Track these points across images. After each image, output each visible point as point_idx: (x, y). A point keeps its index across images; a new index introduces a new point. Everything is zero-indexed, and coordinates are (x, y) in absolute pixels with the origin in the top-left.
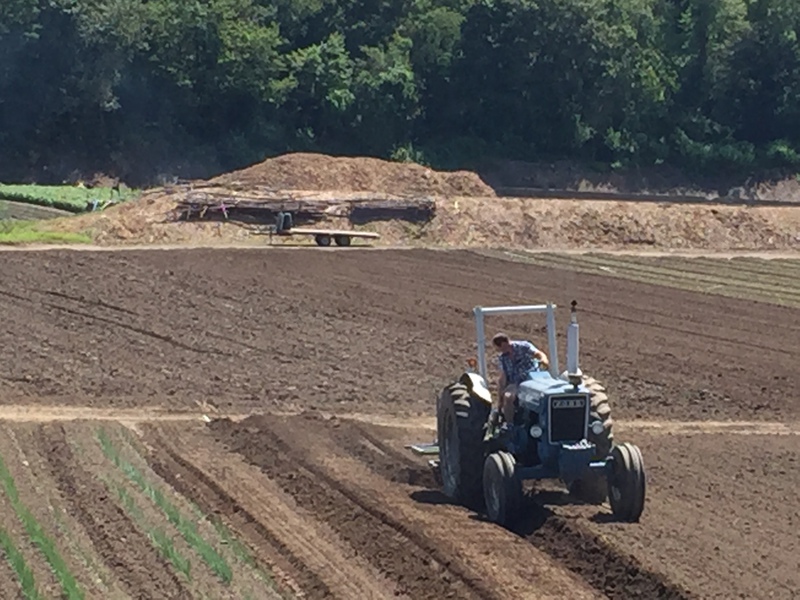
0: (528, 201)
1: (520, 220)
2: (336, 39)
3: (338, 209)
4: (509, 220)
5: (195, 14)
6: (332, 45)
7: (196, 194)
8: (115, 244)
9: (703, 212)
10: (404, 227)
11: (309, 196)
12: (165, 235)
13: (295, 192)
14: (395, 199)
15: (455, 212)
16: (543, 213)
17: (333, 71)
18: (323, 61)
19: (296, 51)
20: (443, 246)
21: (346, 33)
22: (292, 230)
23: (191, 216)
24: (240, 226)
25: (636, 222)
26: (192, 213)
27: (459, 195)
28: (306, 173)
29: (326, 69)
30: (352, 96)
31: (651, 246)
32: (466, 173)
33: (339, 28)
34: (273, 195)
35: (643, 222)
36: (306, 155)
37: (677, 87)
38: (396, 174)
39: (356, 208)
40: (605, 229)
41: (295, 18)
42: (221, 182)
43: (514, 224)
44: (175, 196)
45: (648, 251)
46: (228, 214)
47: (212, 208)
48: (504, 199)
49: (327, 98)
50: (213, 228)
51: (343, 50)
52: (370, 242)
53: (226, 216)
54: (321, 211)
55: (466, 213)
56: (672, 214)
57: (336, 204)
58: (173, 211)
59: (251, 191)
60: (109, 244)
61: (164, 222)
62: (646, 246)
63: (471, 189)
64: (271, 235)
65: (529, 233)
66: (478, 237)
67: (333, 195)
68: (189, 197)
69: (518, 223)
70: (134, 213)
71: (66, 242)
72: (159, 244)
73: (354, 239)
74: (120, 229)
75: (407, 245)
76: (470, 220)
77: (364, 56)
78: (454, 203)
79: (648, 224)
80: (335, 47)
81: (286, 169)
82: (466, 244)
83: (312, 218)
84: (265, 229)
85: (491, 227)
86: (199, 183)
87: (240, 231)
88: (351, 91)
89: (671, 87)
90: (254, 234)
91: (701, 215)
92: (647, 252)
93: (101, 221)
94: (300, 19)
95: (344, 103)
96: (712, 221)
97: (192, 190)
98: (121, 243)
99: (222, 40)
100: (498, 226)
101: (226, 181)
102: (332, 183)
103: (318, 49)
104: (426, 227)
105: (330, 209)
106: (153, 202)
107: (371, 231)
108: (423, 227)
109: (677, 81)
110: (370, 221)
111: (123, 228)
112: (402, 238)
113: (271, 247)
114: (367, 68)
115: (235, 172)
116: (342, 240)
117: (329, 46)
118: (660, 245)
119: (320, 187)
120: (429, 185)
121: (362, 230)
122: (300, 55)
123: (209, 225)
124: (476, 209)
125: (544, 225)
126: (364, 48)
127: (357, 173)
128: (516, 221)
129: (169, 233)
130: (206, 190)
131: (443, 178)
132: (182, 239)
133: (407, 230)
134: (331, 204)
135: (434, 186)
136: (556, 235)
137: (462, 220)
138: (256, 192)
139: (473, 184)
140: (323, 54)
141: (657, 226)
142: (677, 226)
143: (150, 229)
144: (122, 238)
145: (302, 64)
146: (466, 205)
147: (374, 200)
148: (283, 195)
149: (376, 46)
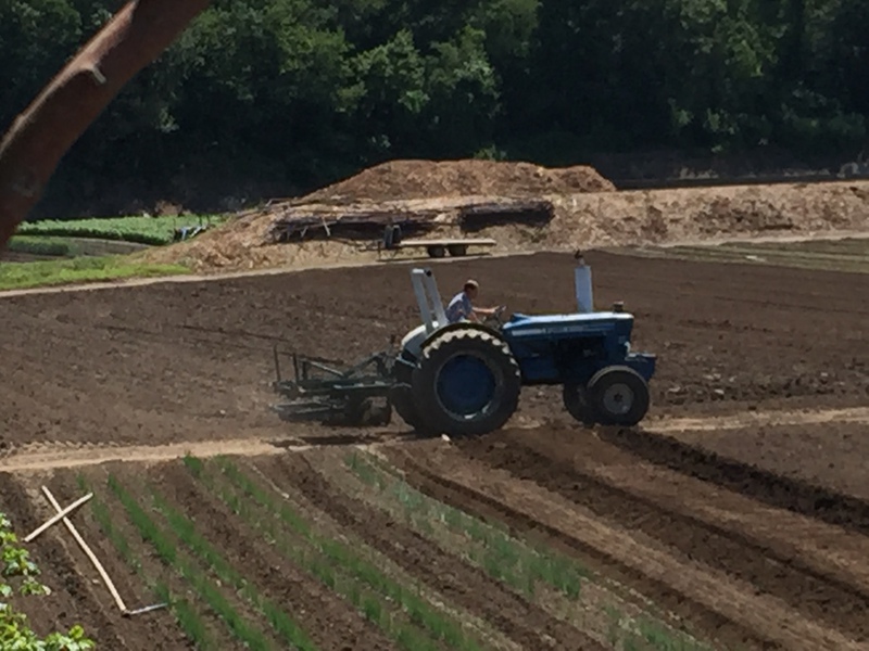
0: (652, 193)
1: (645, 214)
2: (404, 37)
3: (449, 216)
4: (634, 215)
5: (250, 22)
6: (401, 44)
7: (294, 211)
8: (213, 273)
9: (841, 190)
10: (522, 231)
11: (416, 205)
12: (265, 259)
13: (401, 202)
14: (507, 201)
15: (574, 210)
16: (669, 204)
17: (403, 72)
18: (392, 62)
19: (362, 53)
20: (566, 248)
21: (413, 29)
22: (403, 243)
23: (291, 236)
24: (345, 243)
25: (771, 206)
26: (291, 233)
27: (576, 192)
28: (409, 181)
29: (396, 70)
30: (426, 97)
31: (790, 231)
32: (581, 168)
33: (406, 24)
34: (376, 207)
35: (778, 206)
36: (407, 162)
37: (774, 60)
38: (506, 175)
39: (468, 215)
40: (738, 216)
41: (357, 18)
42: (317, 198)
43: (639, 219)
44: (273, 217)
45: (787, 236)
46: (331, 232)
47: (312, 226)
48: (626, 193)
49: (400, 101)
50: (315, 249)
51: (412, 48)
52: (486, 249)
53: (329, 233)
54: (430, 221)
55: (586, 211)
56: (808, 194)
57: (446, 212)
58: (271, 232)
59: (352, 205)
60: (206, 274)
61: (263, 245)
62: (784, 231)
63: (589, 184)
64: (379, 250)
65: (656, 226)
66: (602, 235)
67: (442, 202)
68: (287, 215)
69: (643, 218)
70: (229, 238)
71: (164, 274)
72: (260, 269)
73: (470, 247)
74: (216, 256)
75: (526, 250)
76: (593, 219)
77: (436, 53)
78: (572, 201)
79: (783, 207)
80: (404, 46)
81: (387, 178)
82: (588, 245)
83: (422, 229)
84: (373, 245)
85: (615, 223)
86: (295, 201)
87: (346, 247)
88: (424, 92)
89: (768, 60)
90: (360, 251)
91: (839, 194)
92: (786, 238)
93: (195, 249)
94: (363, 18)
95: (417, 106)
96: (853, 199)
97: (291, 209)
98: (219, 271)
99: (281, 48)
100: (623, 223)
101: (323, 196)
102: (439, 190)
103: (385, 50)
104: (544, 229)
105: (440, 218)
106: (247, 225)
107: (486, 237)
108: (541, 229)
109: (774, 53)
110: (483, 228)
111: (219, 255)
112: (520, 243)
113: (382, 263)
114: (440, 65)
115: (331, 186)
116: (456, 250)
117: (397, 45)
118: (798, 228)
119: (426, 195)
120: (542, 183)
121: (475, 237)
122: (366, 57)
123: (311, 245)
124: (597, 205)
125: (671, 216)
126: (434, 45)
127: (464, 177)
128: (641, 215)
129: (269, 257)
130: (305, 207)
131: (557, 174)
132: (285, 262)
133: (524, 234)
134: (440, 212)
135: (547, 185)
136: (685, 227)
137: (582, 218)
138: (358, 205)
139: (590, 179)
140: (391, 53)
141: (794, 208)
142: (815, 207)
143: (248, 254)
144: (220, 266)
145: (369, 67)
146: (585, 201)
147: (486, 204)
148: (387, 206)
149: (446, 41)
